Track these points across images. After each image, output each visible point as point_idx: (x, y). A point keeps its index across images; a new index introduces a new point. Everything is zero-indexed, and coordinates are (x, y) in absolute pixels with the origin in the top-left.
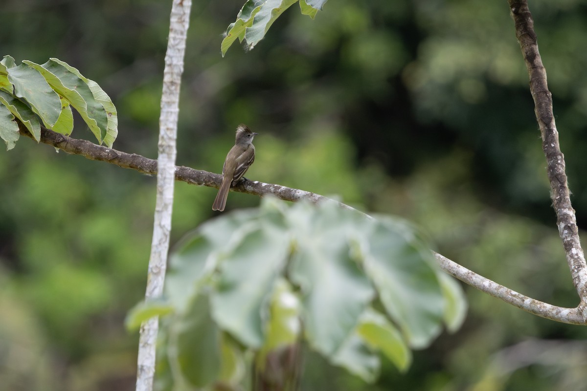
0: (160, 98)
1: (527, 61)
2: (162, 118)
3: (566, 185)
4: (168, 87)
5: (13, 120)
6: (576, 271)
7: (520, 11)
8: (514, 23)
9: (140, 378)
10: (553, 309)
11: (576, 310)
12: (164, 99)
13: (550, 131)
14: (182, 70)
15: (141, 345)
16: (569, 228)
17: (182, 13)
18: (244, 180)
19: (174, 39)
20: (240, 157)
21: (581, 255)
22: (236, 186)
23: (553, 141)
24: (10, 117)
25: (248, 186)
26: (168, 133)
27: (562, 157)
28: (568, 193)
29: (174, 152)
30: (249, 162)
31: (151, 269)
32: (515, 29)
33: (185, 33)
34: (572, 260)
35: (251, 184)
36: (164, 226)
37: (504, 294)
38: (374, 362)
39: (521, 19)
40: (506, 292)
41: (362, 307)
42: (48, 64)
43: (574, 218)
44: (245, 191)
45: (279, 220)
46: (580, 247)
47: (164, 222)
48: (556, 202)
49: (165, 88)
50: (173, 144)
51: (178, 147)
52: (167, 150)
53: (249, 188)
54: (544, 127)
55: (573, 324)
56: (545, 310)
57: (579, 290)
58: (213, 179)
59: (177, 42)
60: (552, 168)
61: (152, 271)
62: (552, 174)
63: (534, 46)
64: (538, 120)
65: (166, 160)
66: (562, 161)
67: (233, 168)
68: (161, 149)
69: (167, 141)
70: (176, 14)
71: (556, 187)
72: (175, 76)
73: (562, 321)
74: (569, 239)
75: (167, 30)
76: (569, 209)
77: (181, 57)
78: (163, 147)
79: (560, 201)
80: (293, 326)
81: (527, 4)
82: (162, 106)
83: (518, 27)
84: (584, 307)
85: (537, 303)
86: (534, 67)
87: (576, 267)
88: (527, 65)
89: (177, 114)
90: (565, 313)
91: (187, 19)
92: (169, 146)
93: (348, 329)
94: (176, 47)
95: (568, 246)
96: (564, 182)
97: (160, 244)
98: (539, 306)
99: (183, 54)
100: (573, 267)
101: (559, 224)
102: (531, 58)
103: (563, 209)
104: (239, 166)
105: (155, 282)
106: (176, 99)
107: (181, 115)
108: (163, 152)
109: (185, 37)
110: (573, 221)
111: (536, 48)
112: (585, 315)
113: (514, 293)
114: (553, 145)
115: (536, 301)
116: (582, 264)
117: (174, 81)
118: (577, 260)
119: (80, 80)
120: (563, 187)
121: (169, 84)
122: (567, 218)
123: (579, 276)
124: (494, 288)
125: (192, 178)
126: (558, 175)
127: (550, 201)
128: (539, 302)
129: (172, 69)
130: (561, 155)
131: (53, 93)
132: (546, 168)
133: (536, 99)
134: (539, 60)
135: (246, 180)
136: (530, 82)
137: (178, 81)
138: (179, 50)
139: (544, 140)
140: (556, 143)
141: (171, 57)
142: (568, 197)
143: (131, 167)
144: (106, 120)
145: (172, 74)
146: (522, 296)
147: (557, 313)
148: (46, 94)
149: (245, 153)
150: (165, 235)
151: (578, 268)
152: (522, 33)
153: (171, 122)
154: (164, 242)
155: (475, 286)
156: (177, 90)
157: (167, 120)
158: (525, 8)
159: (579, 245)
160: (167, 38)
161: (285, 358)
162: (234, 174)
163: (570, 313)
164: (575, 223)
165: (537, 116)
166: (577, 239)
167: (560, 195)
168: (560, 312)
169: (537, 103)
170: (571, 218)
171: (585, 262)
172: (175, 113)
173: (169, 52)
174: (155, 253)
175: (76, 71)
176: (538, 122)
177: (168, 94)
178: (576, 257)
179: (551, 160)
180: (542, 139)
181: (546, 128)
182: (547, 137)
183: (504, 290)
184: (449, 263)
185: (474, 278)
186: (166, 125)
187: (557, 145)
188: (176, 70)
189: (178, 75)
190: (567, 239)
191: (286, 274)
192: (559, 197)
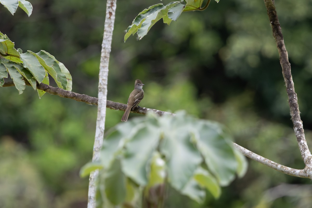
0: (99, 64)
1: (278, 48)
2: (100, 74)
3: (298, 109)
4: (103, 59)
5: (23, 80)
6: (303, 151)
7: (275, 23)
8: (272, 29)
9: (89, 202)
10: (292, 170)
11: (303, 170)
12: (101, 65)
13: (290, 82)
14: (110, 50)
15: (90, 186)
16: (300, 130)
17: (110, 22)
18: (138, 107)
19: (107, 35)
20: (136, 96)
21: (306, 143)
22: (134, 110)
23: (291, 87)
24: (21, 78)
25: (140, 110)
26: (103, 81)
27: (296, 95)
28: (299, 113)
29: (106, 91)
30: (140, 98)
31: (95, 149)
32: (272, 32)
33: (112, 32)
34: (301, 146)
35: (142, 109)
36: (101, 128)
37: (268, 163)
38: (203, 194)
39: (275, 27)
40: (269, 162)
41: (196, 167)
42: (40, 53)
43: (302, 125)
44: (139, 112)
45: (155, 123)
46: (305, 139)
47: (101, 125)
48: (293, 117)
49: (101, 60)
50: (106, 87)
51: (108, 89)
52: (103, 90)
53: (141, 111)
54: (287, 80)
55: (302, 177)
56: (288, 171)
57: (305, 161)
58: (123, 107)
59: (108, 37)
60: (291, 100)
61: (95, 150)
62: (291, 103)
63: (282, 40)
64: (284, 77)
65: (102, 95)
66: (296, 97)
67: (133, 101)
68: (99, 90)
69: (103, 85)
70: (107, 23)
71: (293, 110)
72: (107, 54)
73: (297, 176)
74: (299, 136)
75: (103, 31)
76: (300, 121)
77: (110, 44)
78: (101, 89)
79: (295, 116)
80: (162, 174)
81: (278, 19)
82: (100, 68)
83: (274, 31)
84: (307, 169)
85: (284, 167)
86: (282, 51)
87: (303, 149)
88: (279, 50)
89: (108, 72)
90: (298, 172)
91: (113, 25)
92: (104, 88)
93: (189, 177)
94: (107, 39)
95: (299, 139)
96: (297, 107)
97: (99, 136)
98: (285, 168)
99: (111, 42)
100: (302, 149)
101: (295, 128)
102: (280, 46)
103: (296, 121)
104: (136, 100)
105: (97, 155)
106: (107, 65)
107: (109, 73)
108: (101, 91)
109: (112, 34)
110: (302, 126)
111: (283, 41)
112: (308, 173)
113: (272, 162)
114: (291, 89)
115: (284, 166)
116: (306, 148)
117: (106, 56)
118: (304, 146)
119: (55, 62)
120: (296, 110)
121: (103, 57)
122: (298, 125)
123: (304, 154)
124: (263, 159)
125: (112, 106)
126: (294, 104)
127: (290, 117)
128: (285, 167)
129: (105, 50)
130: (295, 94)
131: (41, 67)
132: (288, 100)
133: (283, 67)
134: (284, 47)
135: (139, 107)
136: (280, 58)
137: (108, 56)
138: (109, 41)
139: (287, 87)
140: (293, 88)
141: (105, 44)
142: (299, 115)
143: (82, 101)
144: (66, 82)
145: (105, 52)
146: (276, 164)
147: (294, 172)
148: (38, 67)
149: (139, 94)
150: (102, 132)
151: (304, 150)
152: (276, 33)
153: (104, 76)
154: (101, 136)
155: (253, 159)
156: (108, 60)
157: (103, 75)
158: (277, 22)
159: (305, 138)
160: (103, 35)
161: (158, 190)
162: (133, 104)
163: (300, 172)
164: (303, 128)
165: (283, 75)
166: (304, 135)
167: (295, 114)
168: (295, 171)
169: (283, 68)
170: (301, 125)
171: (307, 147)
172: (106, 72)
173: (104, 42)
174: (97, 141)
175: (53, 57)
176: (284, 78)
177: (103, 62)
178: (303, 144)
179: (290, 97)
180: (286, 86)
181: (288, 81)
182: (288, 85)
183: (267, 161)
184: (240, 148)
185: (252, 155)
186: (102, 77)
187: (293, 89)
188: (107, 51)
189: (108, 53)
190: (298, 135)
191: (158, 149)
192: (294, 115)
